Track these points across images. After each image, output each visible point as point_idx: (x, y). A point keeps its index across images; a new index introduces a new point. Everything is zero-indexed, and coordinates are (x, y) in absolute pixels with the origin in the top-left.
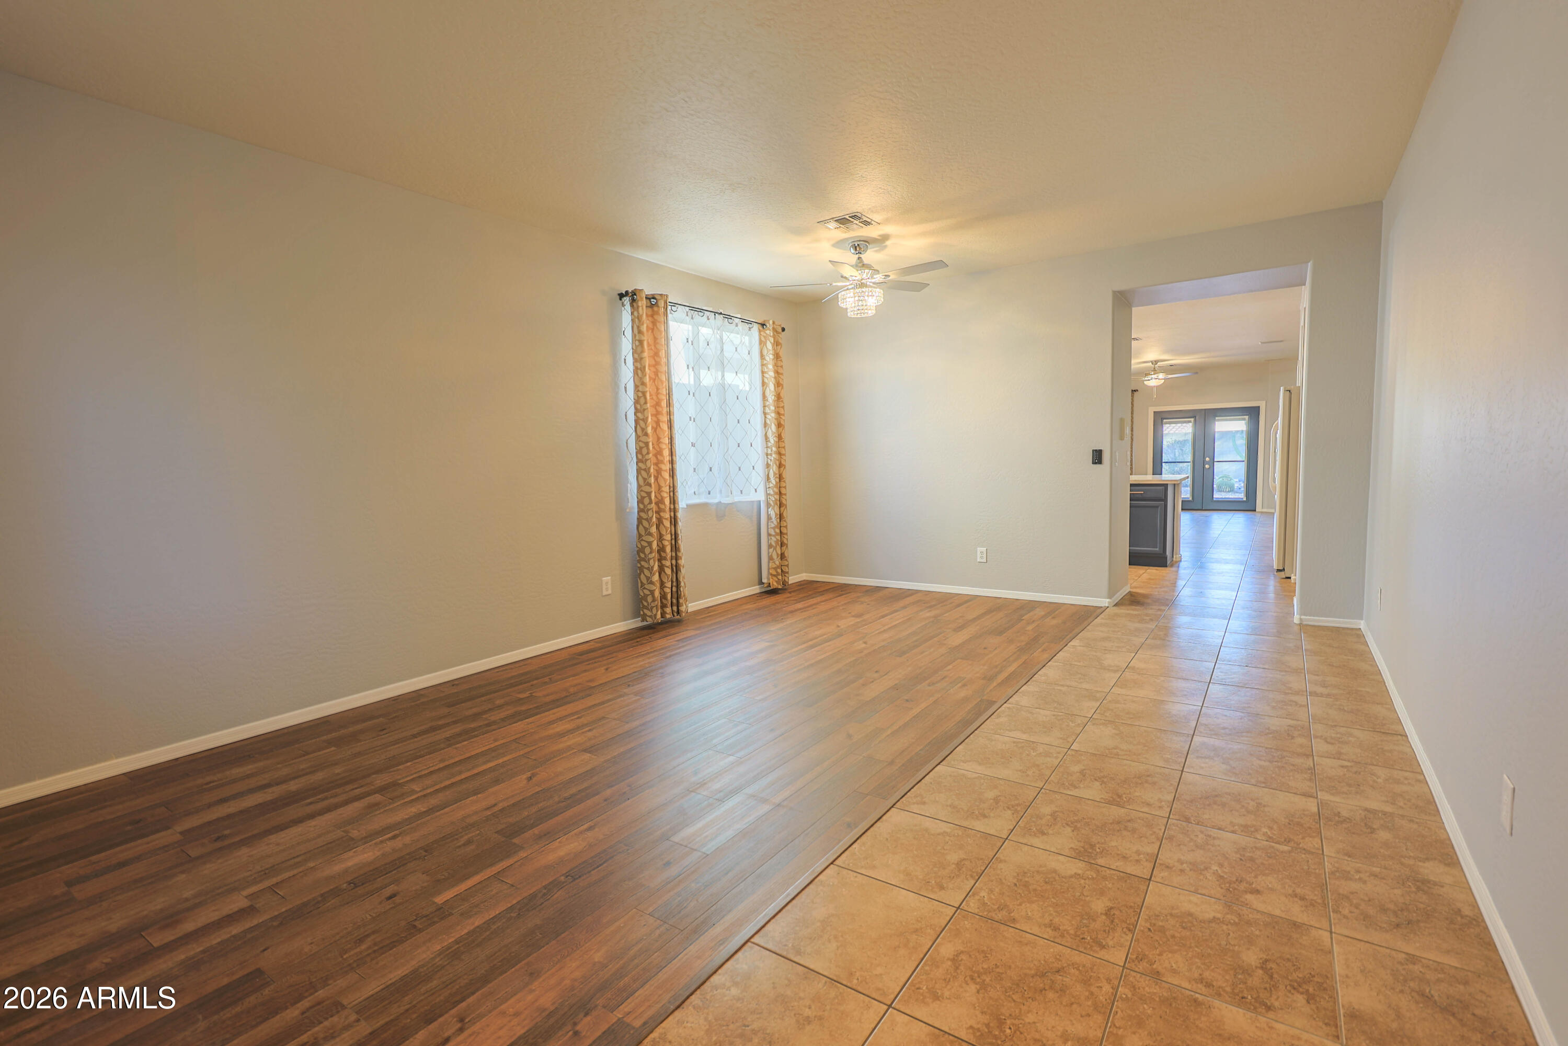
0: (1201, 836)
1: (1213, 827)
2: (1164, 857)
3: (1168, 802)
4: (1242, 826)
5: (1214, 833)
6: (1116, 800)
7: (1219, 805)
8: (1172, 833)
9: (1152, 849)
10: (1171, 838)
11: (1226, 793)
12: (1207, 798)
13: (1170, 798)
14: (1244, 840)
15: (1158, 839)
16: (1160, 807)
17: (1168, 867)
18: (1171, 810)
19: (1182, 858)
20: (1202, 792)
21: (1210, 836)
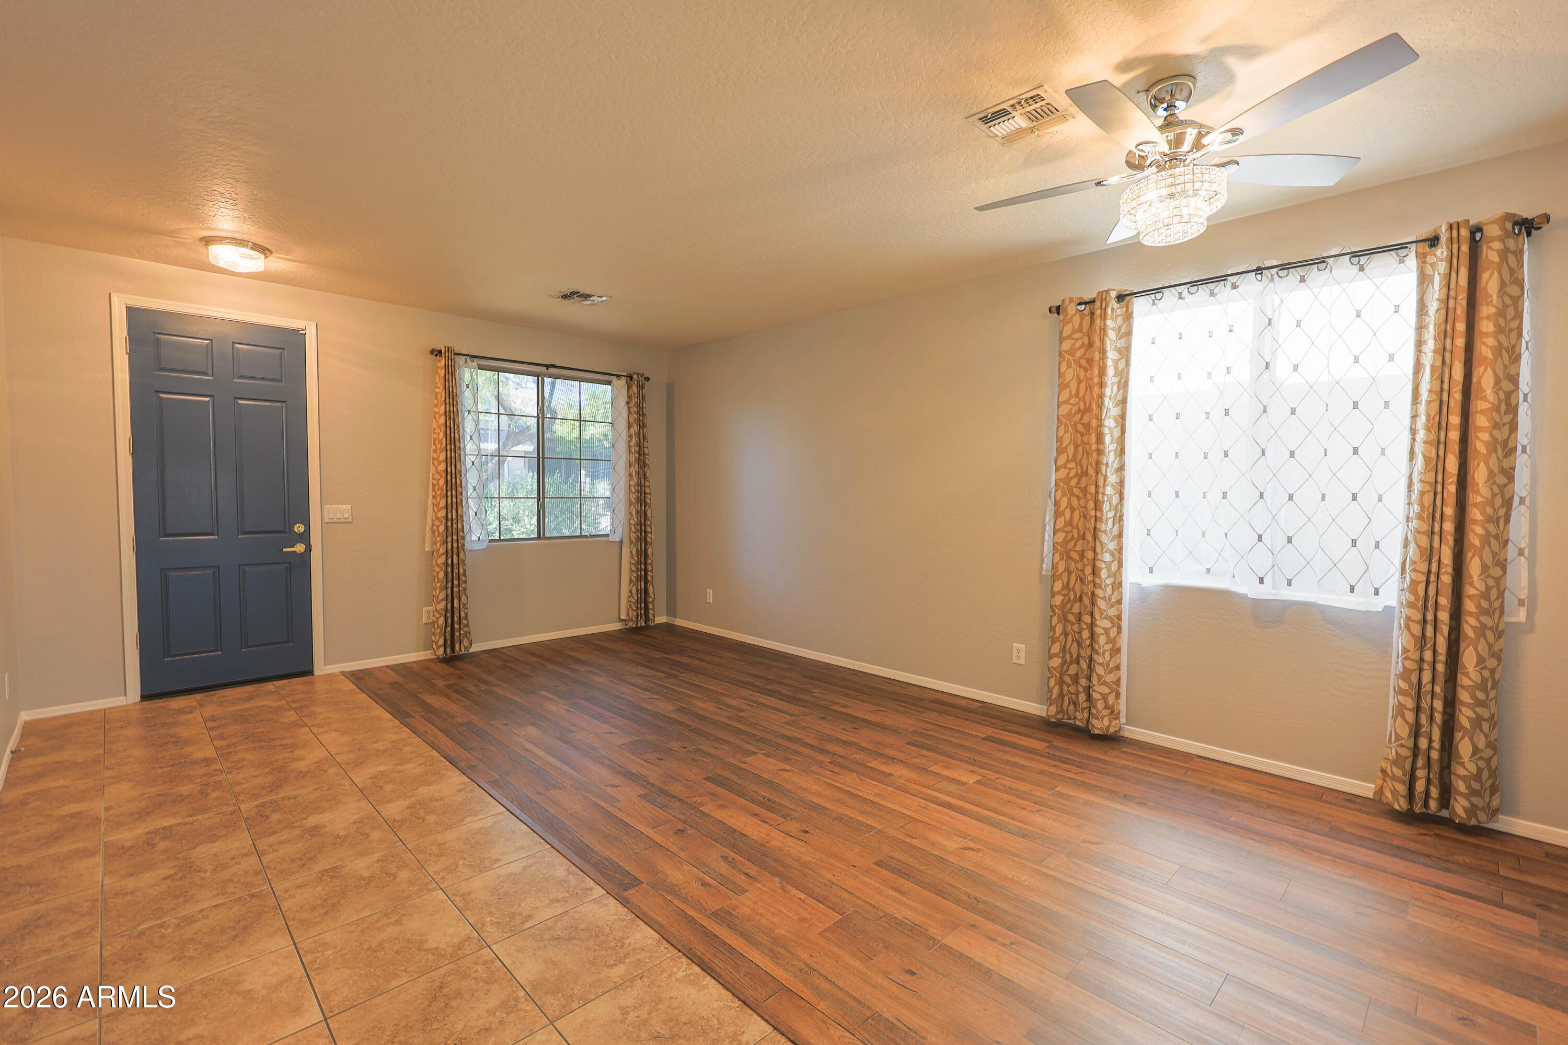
0: (232, 890)
1: (224, 904)
2: (254, 860)
3: (283, 900)
4: (195, 921)
5: (221, 900)
6: (332, 873)
7: (228, 928)
8: (259, 878)
9: (266, 859)
10: (257, 873)
11: (226, 947)
12: (246, 928)
13: (285, 906)
14: (191, 909)
15: (268, 867)
16: (287, 891)
17: (246, 855)
18: (275, 895)
19: (238, 866)
20: (255, 932)
21: (223, 894)
